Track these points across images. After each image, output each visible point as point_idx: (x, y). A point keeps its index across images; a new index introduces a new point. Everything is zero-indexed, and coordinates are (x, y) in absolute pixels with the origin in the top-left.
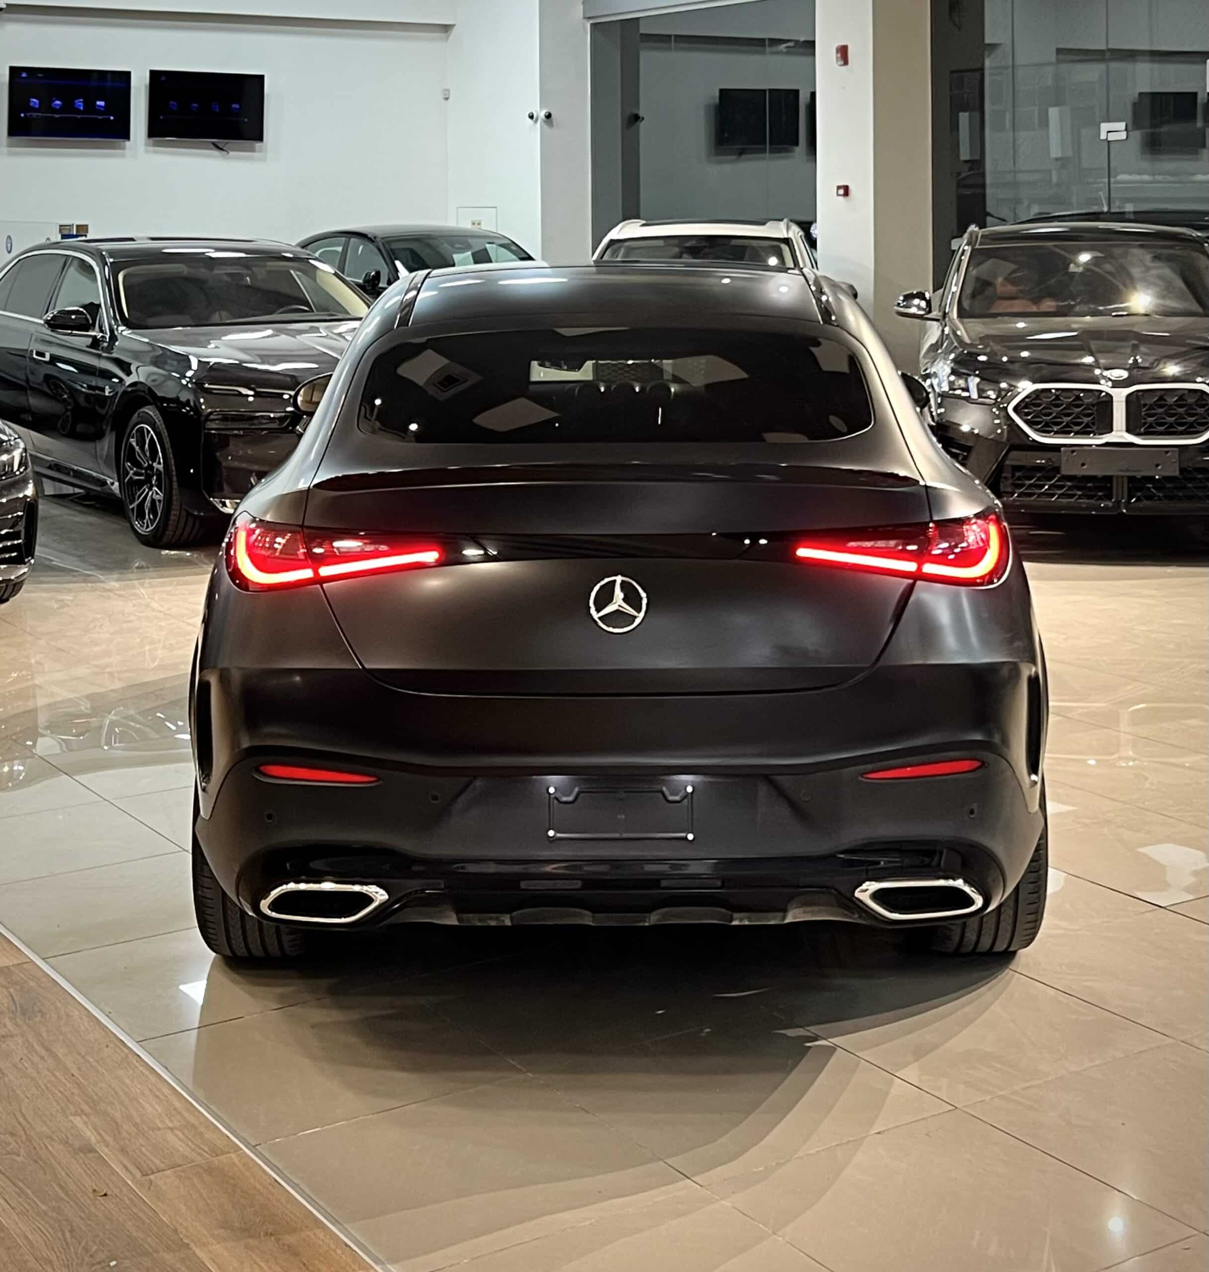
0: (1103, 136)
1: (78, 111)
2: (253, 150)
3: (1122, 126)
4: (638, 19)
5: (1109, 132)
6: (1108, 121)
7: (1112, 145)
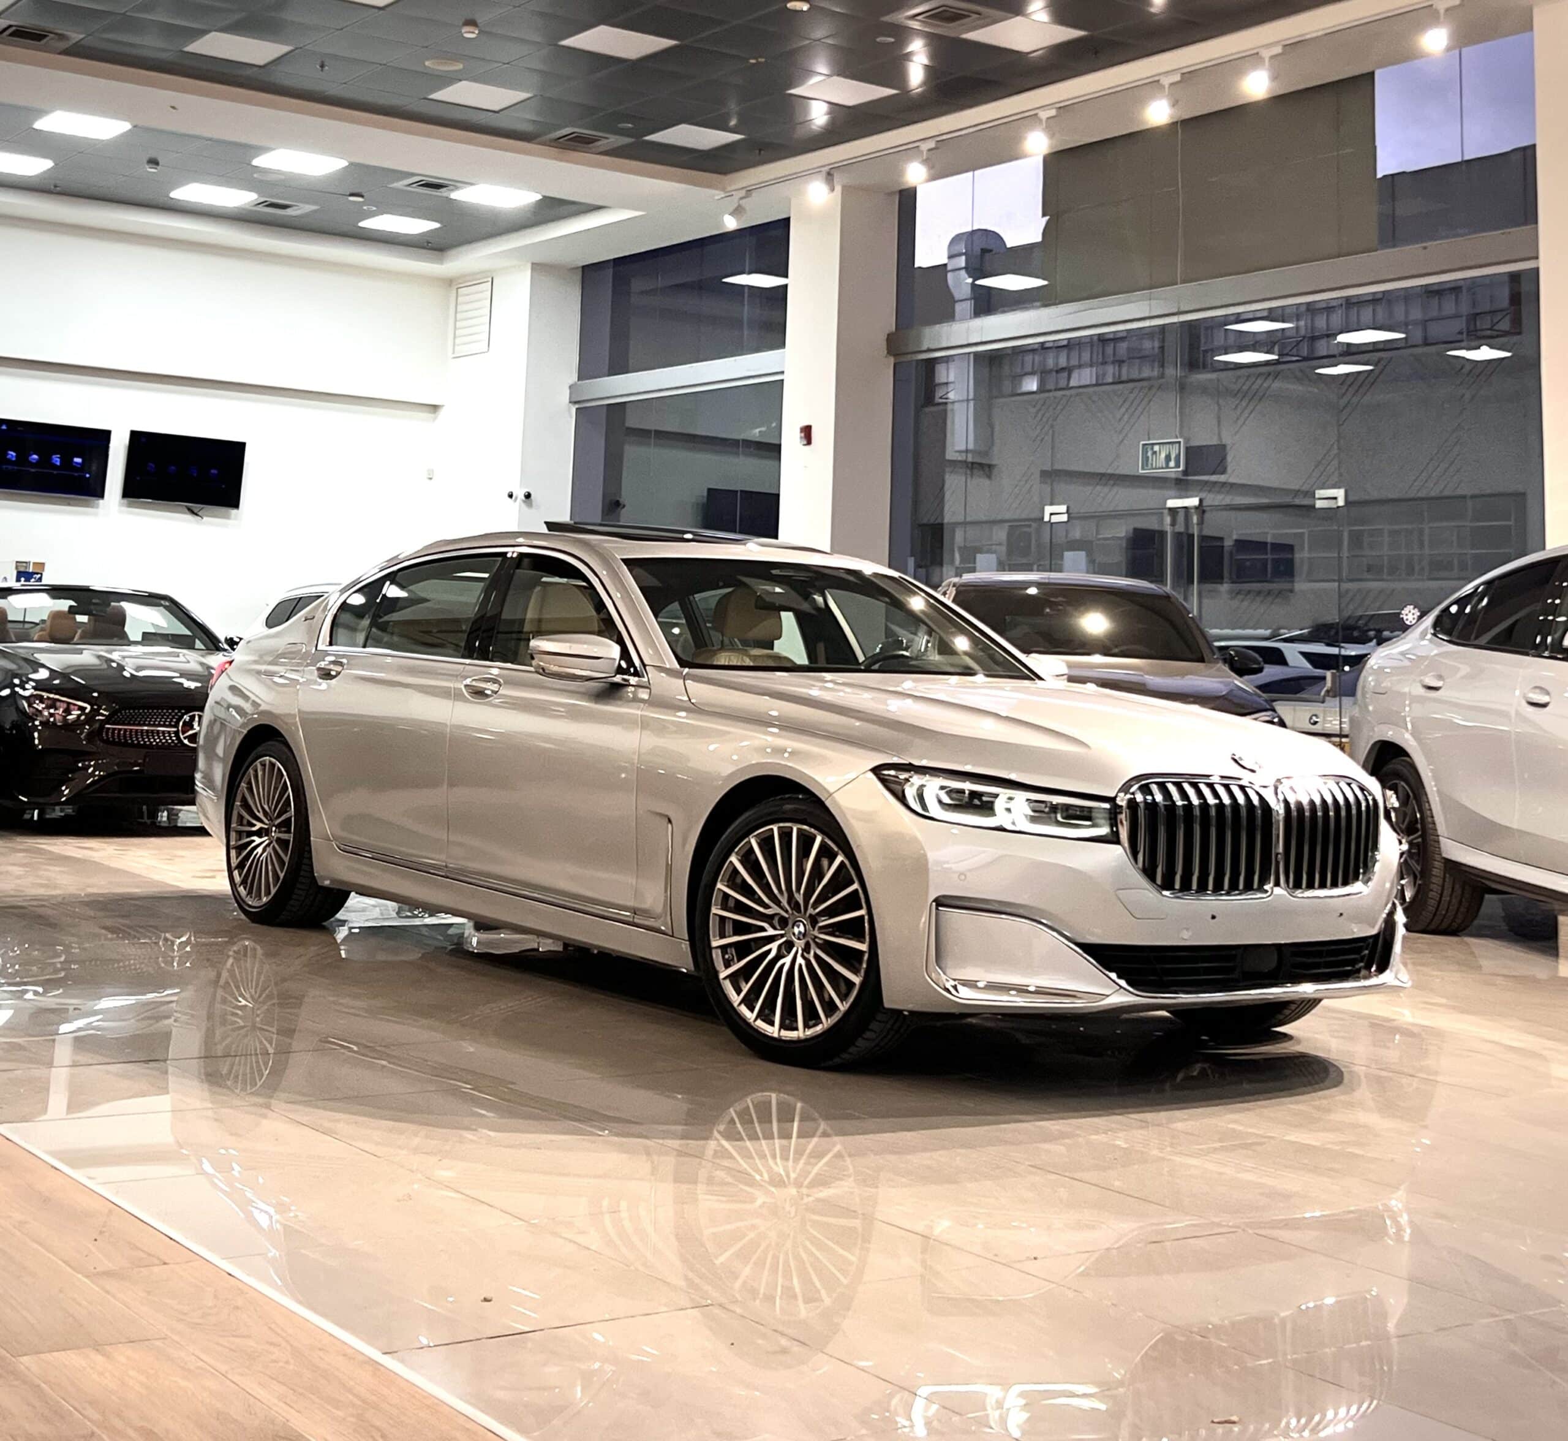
0: (1046, 519)
1: (54, 466)
2: (227, 517)
3: (1063, 508)
4: (625, 403)
6: (1052, 504)
7: (1055, 528)
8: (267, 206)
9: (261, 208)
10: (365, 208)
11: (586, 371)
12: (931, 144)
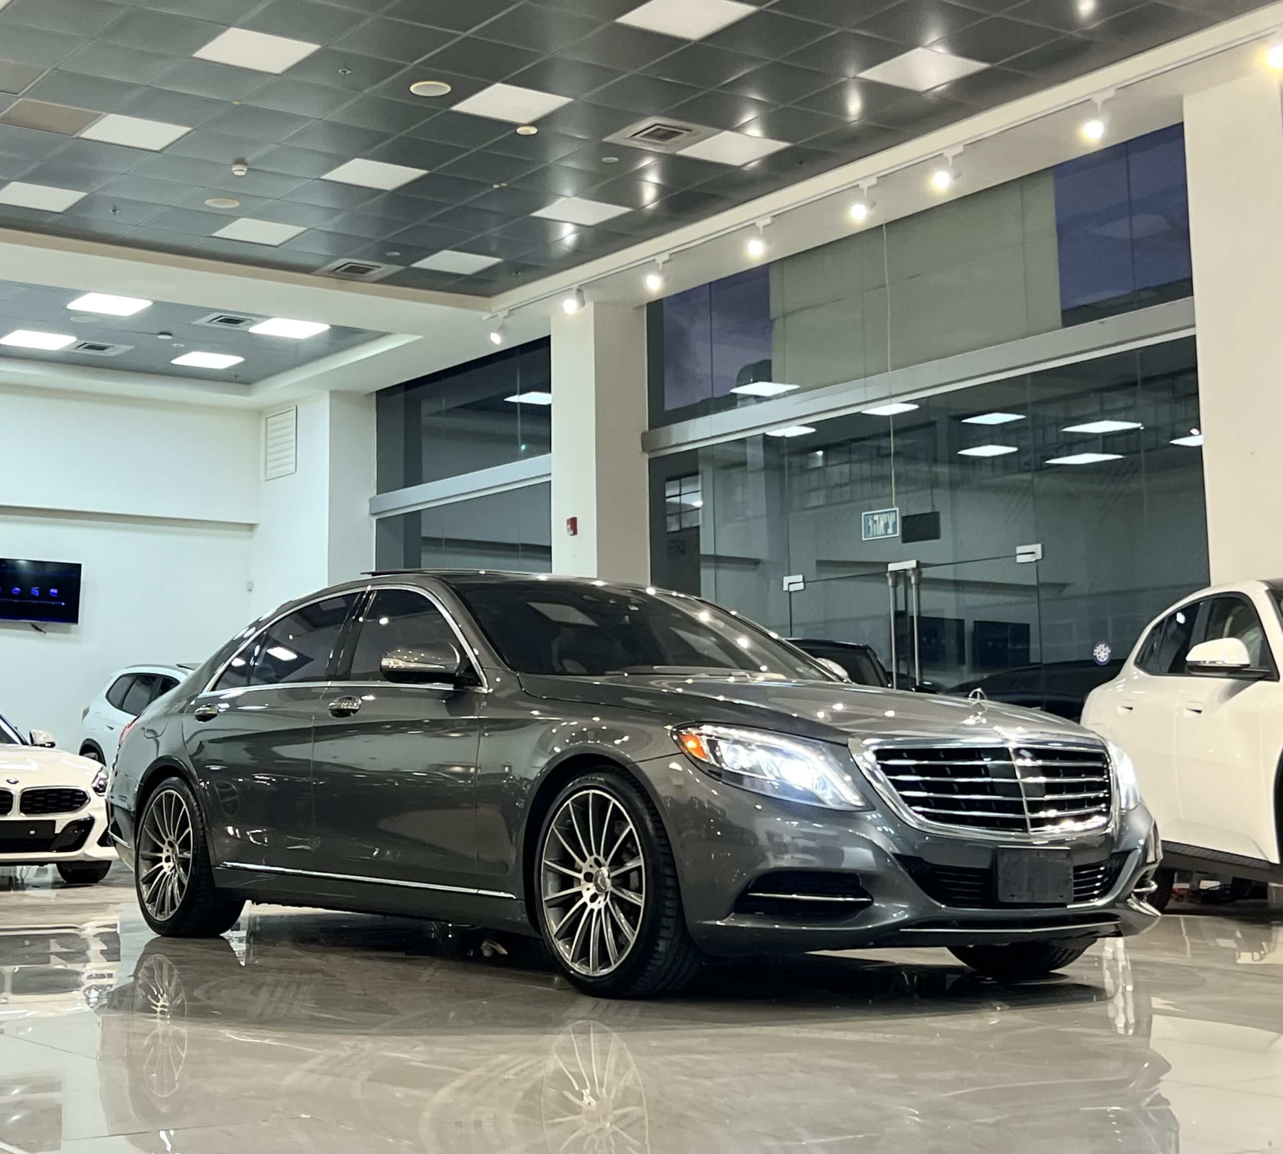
0: (785, 588)
2: (68, 632)
3: (800, 578)
4: (419, 511)
5: (790, 584)
6: (790, 575)
7: (793, 596)
8: (86, 348)
9: (81, 351)
10: (174, 345)
11: (384, 486)
12: (666, 257)
